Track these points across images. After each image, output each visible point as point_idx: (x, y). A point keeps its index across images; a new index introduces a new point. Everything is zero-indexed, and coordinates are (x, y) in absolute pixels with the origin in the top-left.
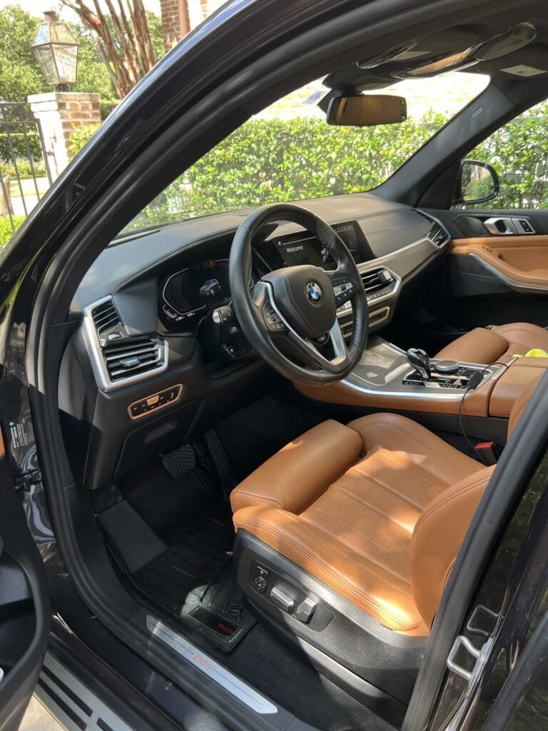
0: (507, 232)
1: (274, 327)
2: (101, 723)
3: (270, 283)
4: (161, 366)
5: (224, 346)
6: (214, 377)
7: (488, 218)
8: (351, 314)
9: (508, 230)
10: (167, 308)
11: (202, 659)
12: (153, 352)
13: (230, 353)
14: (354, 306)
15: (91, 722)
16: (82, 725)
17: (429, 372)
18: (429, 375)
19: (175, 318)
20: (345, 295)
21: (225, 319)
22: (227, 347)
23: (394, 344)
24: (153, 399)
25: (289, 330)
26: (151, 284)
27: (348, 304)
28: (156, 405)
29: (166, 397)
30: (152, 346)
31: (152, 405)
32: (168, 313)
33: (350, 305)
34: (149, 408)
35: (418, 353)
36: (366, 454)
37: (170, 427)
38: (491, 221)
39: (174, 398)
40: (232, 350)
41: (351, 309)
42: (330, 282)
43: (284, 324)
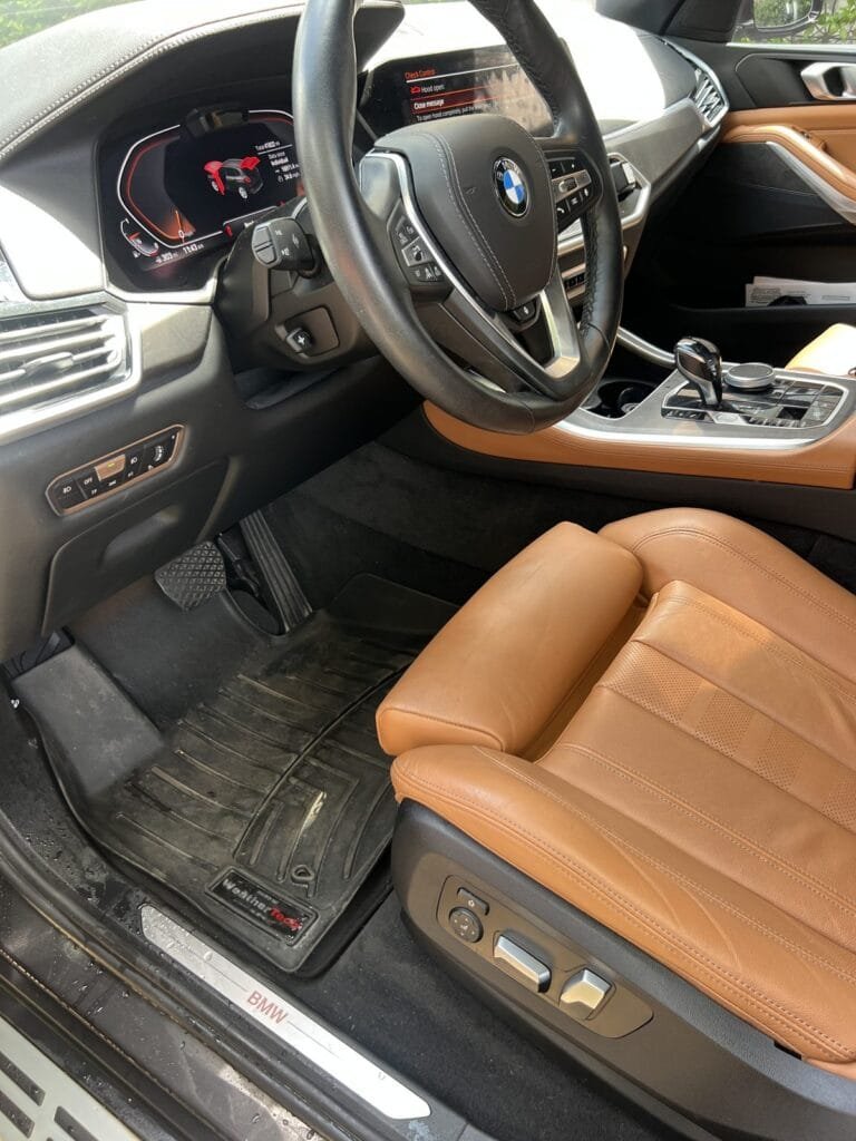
0: (846, 95)
1: (418, 273)
2: (63, 1120)
3: (403, 155)
4: (121, 379)
5: (281, 331)
6: (259, 406)
7: (807, 63)
8: (581, 250)
9: (850, 89)
10: (132, 228)
11: (265, 1000)
12: (99, 343)
13: (298, 349)
14: (589, 232)
15: (42, 1116)
16: (23, 1124)
17: (719, 391)
18: (719, 395)
19: (153, 257)
20: (575, 201)
21: (286, 252)
22: (289, 332)
23: (631, 331)
24: (110, 464)
25: (452, 287)
26: (83, 156)
27: (576, 227)
28: (120, 478)
29: (145, 459)
30: (96, 327)
31: (111, 479)
32: (136, 243)
33: (580, 230)
34: (103, 486)
35: (698, 348)
36: (649, 598)
37: (164, 519)
38: (815, 71)
39: (165, 459)
40: (301, 340)
41: (581, 238)
42: (545, 162)
43: (439, 268)
